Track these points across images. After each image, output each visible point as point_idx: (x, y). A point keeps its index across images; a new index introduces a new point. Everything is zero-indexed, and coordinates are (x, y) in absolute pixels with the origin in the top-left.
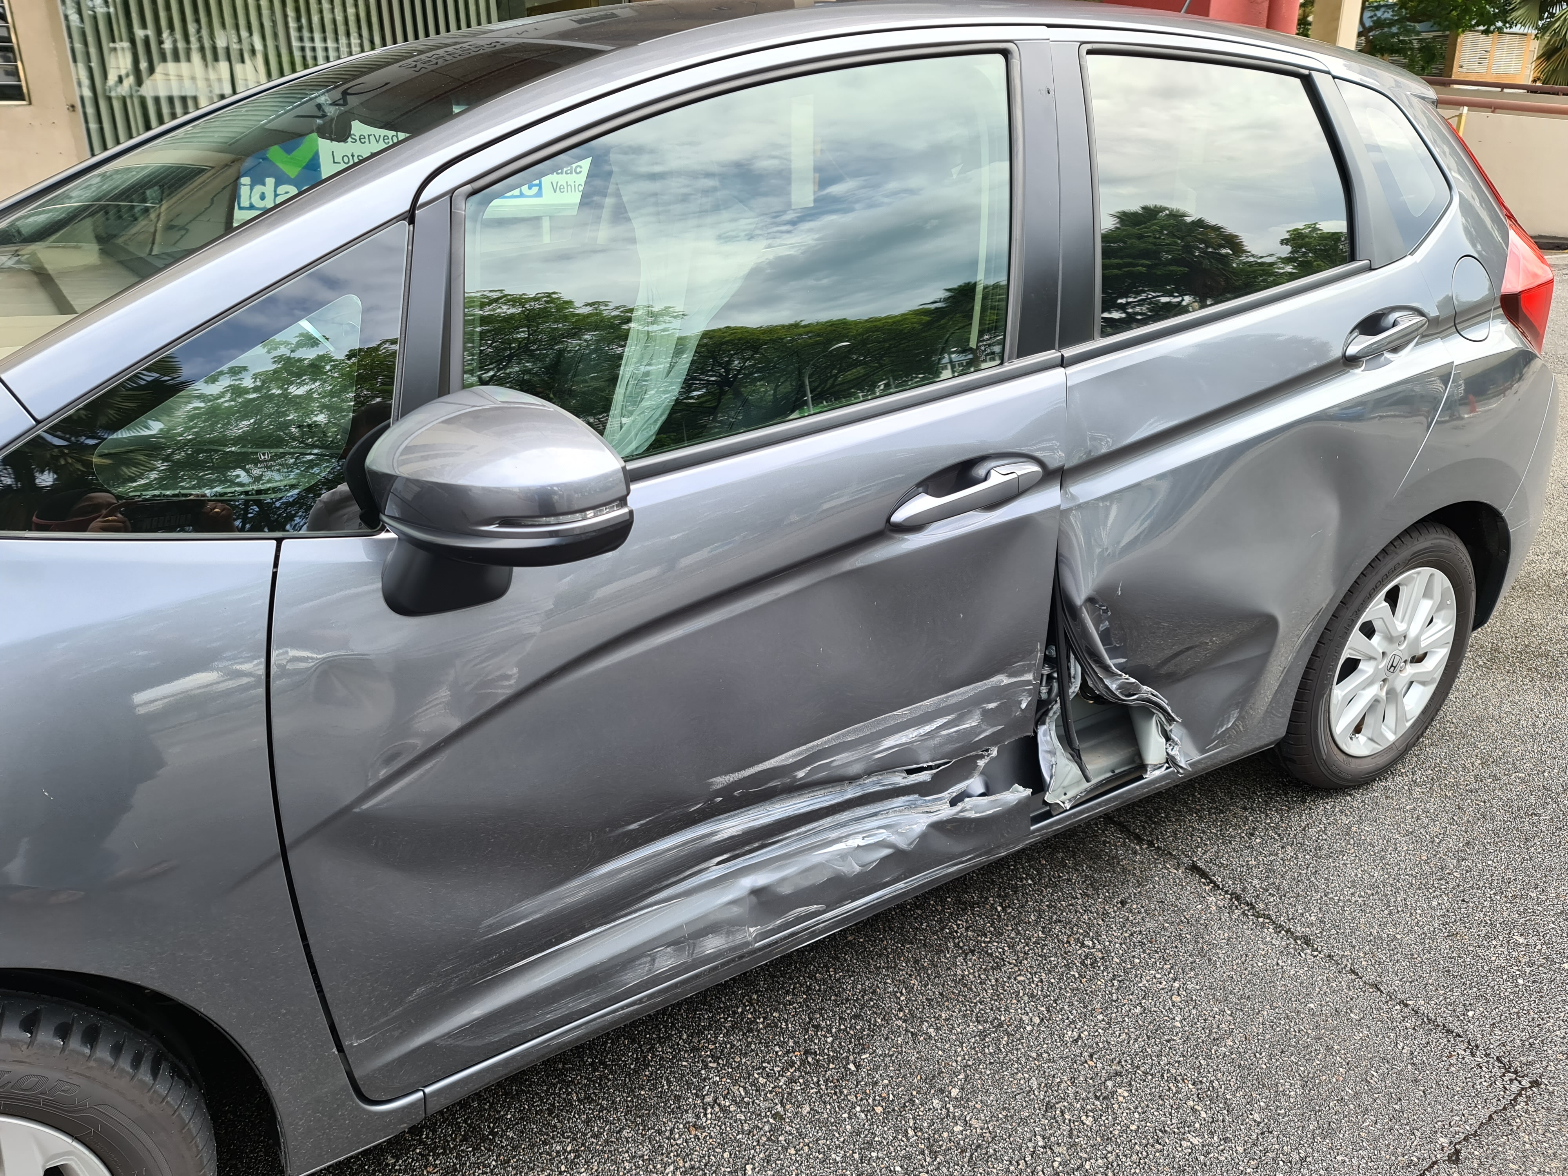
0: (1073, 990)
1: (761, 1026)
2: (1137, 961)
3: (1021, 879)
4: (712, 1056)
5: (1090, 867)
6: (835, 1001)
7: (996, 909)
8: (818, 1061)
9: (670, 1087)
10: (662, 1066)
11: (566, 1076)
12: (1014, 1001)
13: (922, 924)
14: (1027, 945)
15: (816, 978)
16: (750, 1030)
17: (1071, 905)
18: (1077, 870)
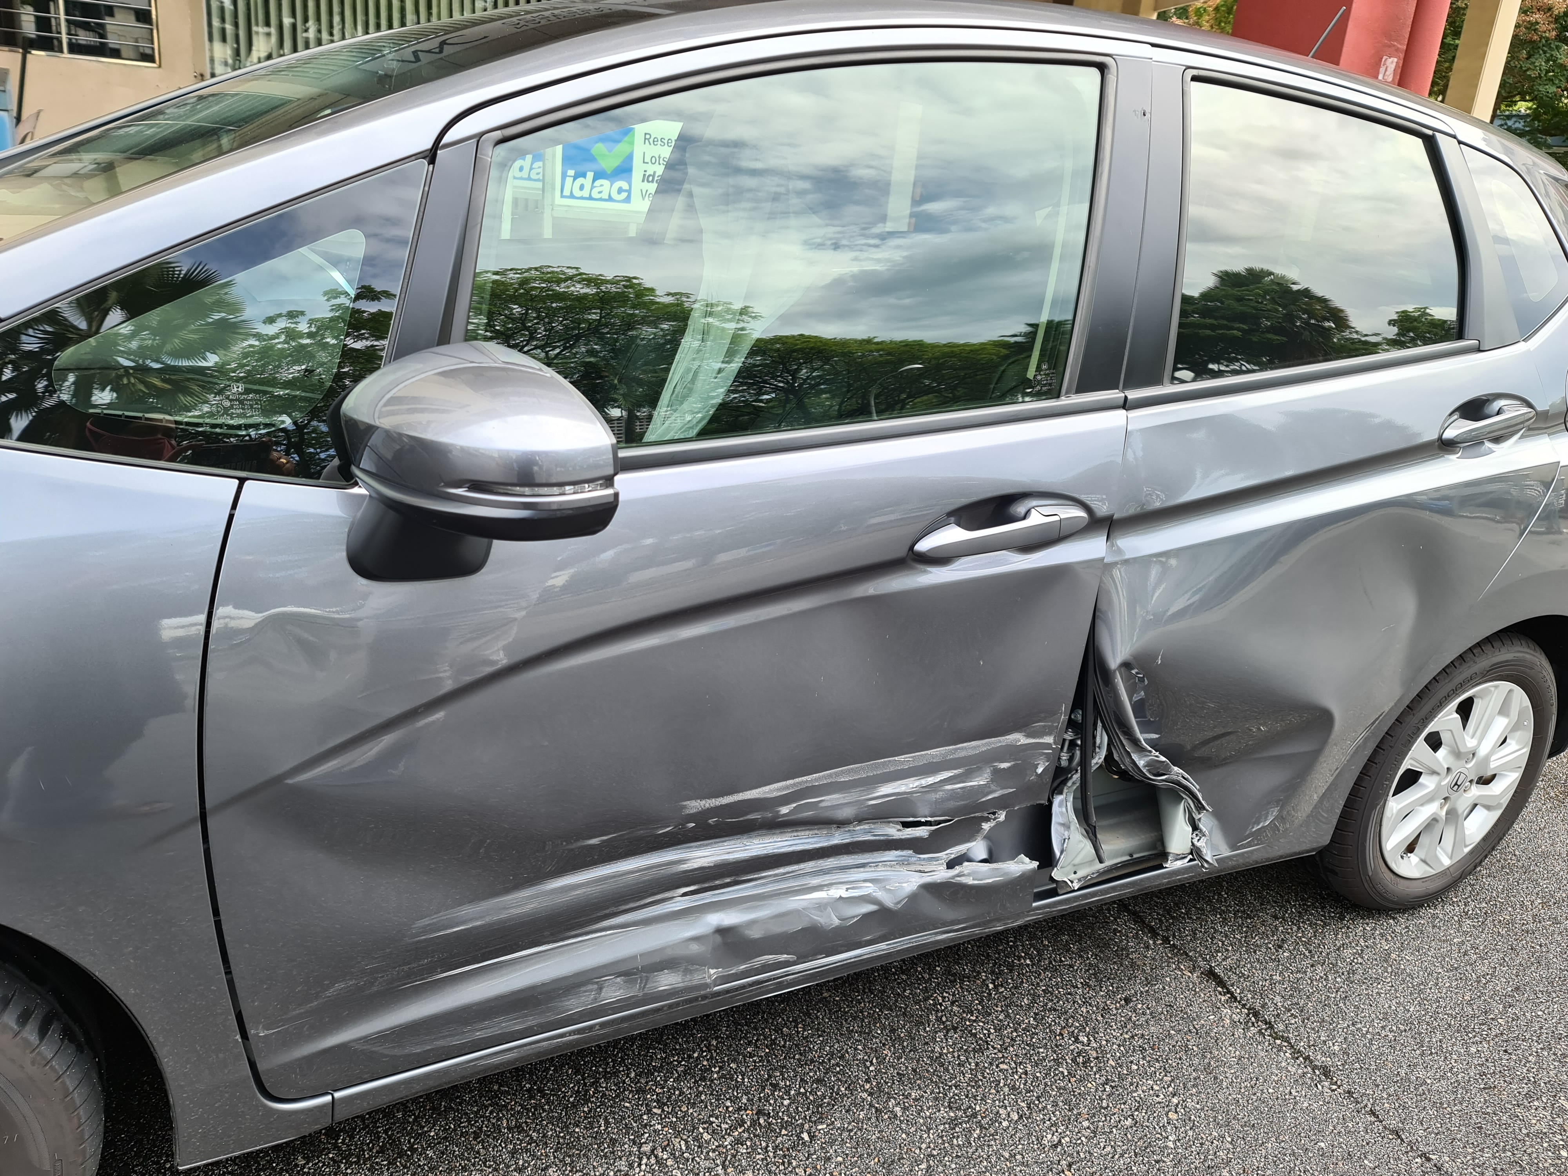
0: (1059, 1089)
1: (715, 1076)
2: (1135, 1067)
3: (1019, 959)
4: (658, 1101)
5: (1096, 955)
6: (799, 1060)
7: (988, 986)
8: (770, 1124)
9: (607, 1128)
10: (603, 1103)
11: (500, 1099)
12: (993, 1091)
13: (905, 991)
14: (1016, 1030)
15: (782, 1033)
16: (703, 1079)
17: (1069, 994)
18: (1081, 956)
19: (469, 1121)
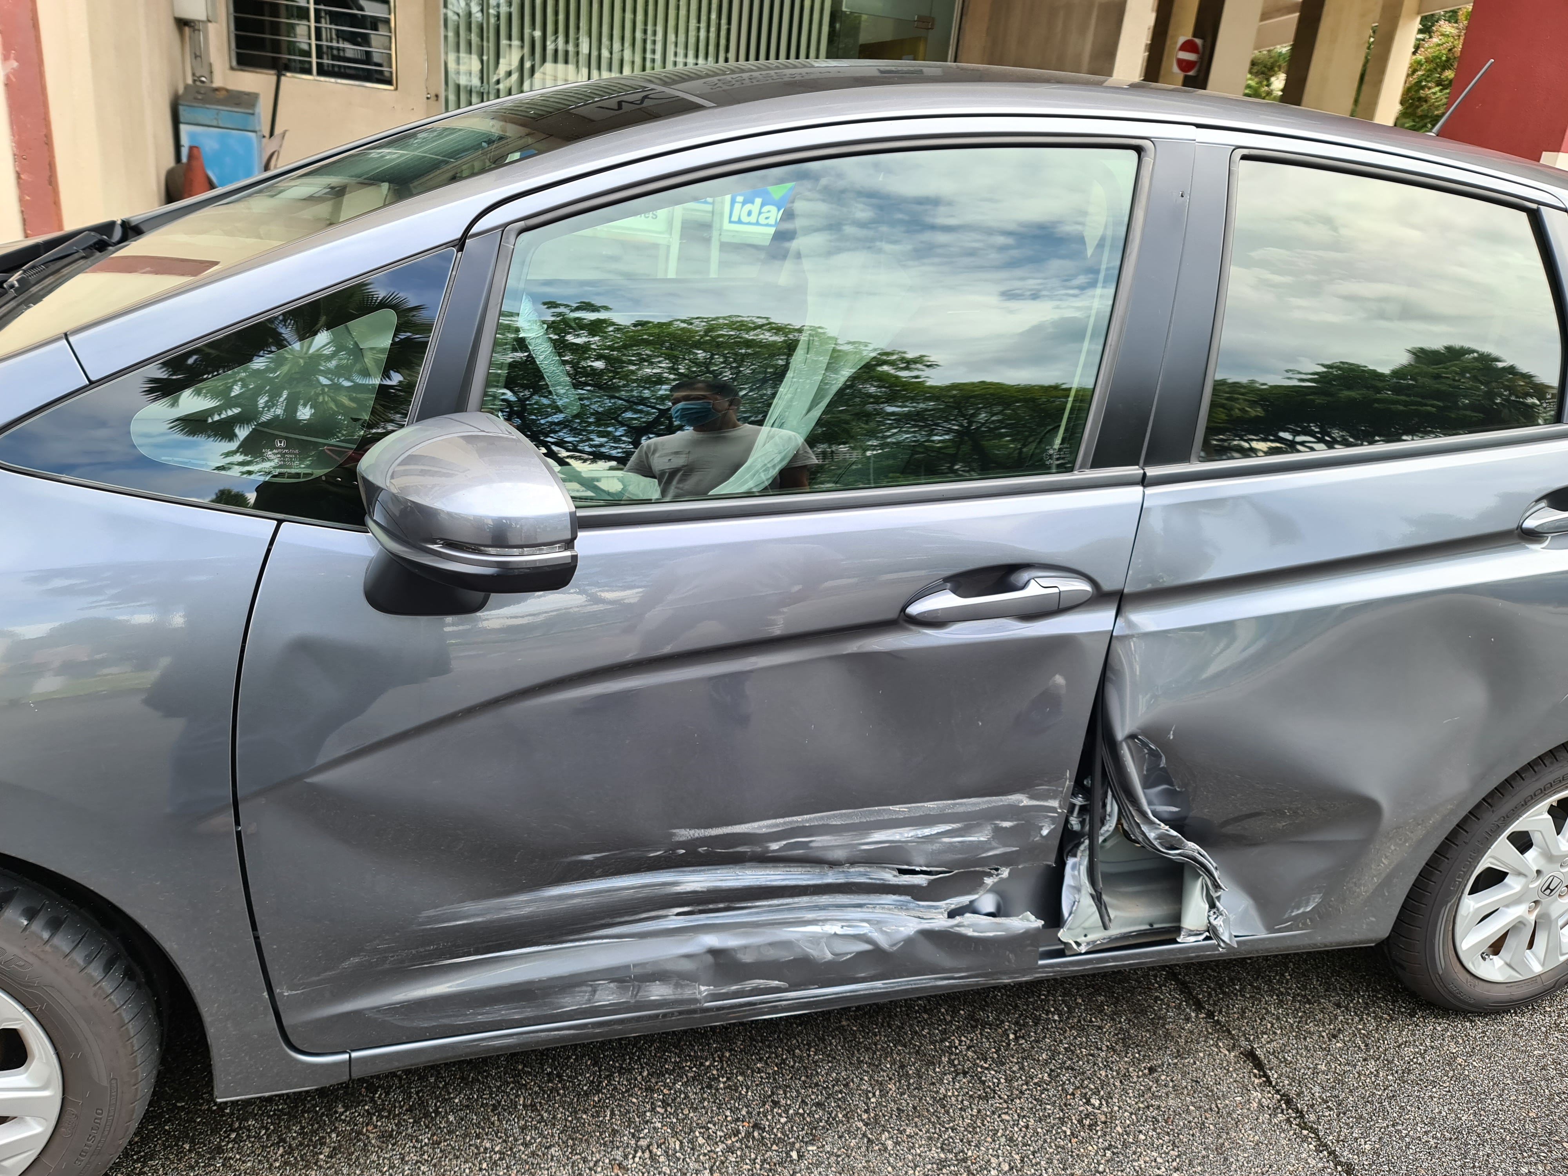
0: (1057, 1147)
1: (722, 1085)
2: (1142, 1137)
3: (1048, 1012)
4: (663, 1101)
5: (1130, 1020)
6: (804, 1082)
7: (1008, 1036)
8: (763, 1138)
9: (612, 1118)
10: (612, 1096)
12: (989, 1139)
13: (923, 1030)
14: (1027, 1084)
15: (794, 1054)
16: (710, 1087)
17: (1092, 1055)
18: (1113, 1020)
19: (491, 1094)
